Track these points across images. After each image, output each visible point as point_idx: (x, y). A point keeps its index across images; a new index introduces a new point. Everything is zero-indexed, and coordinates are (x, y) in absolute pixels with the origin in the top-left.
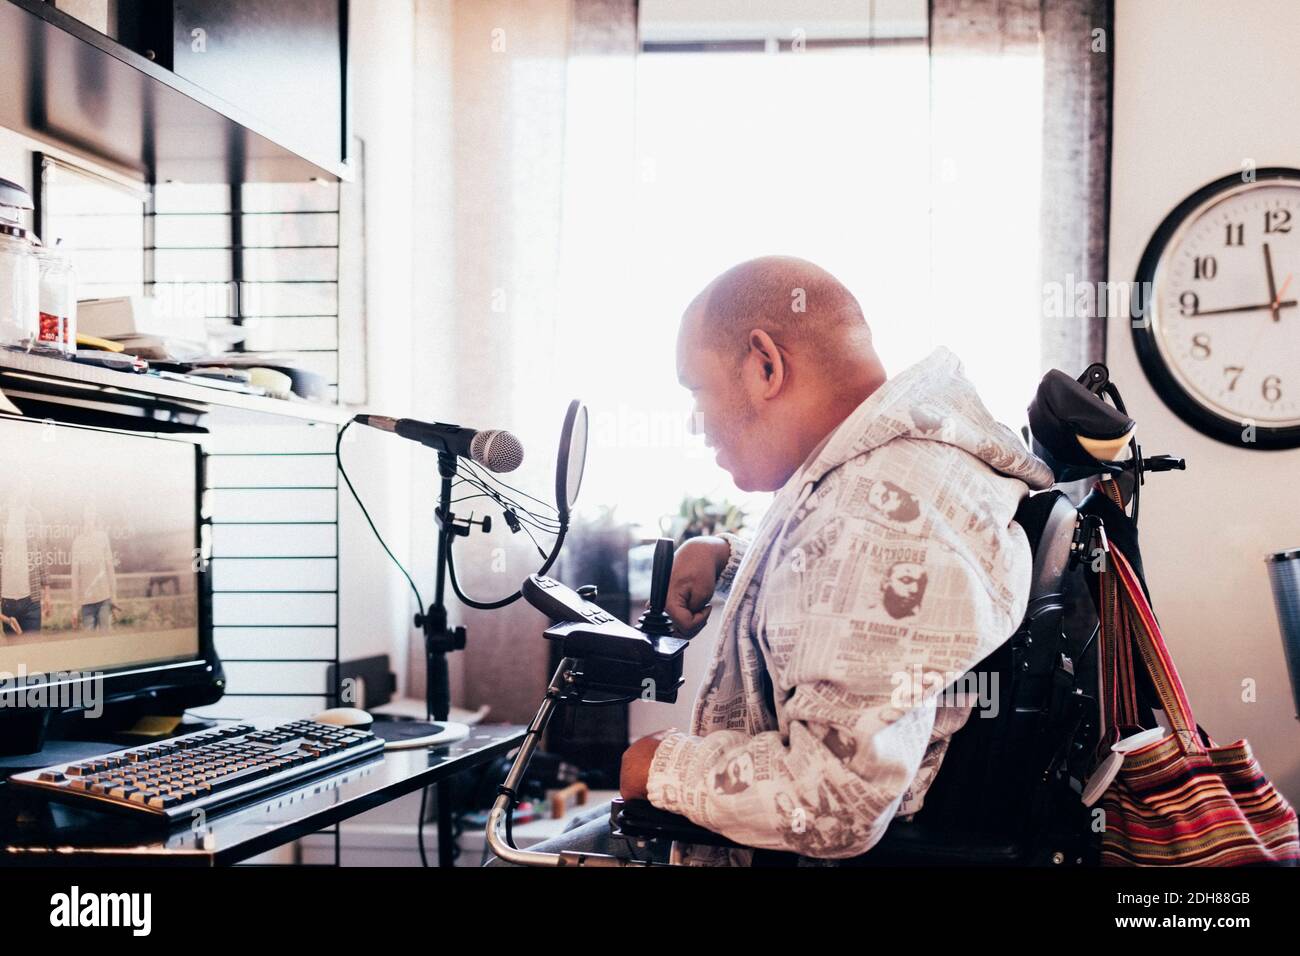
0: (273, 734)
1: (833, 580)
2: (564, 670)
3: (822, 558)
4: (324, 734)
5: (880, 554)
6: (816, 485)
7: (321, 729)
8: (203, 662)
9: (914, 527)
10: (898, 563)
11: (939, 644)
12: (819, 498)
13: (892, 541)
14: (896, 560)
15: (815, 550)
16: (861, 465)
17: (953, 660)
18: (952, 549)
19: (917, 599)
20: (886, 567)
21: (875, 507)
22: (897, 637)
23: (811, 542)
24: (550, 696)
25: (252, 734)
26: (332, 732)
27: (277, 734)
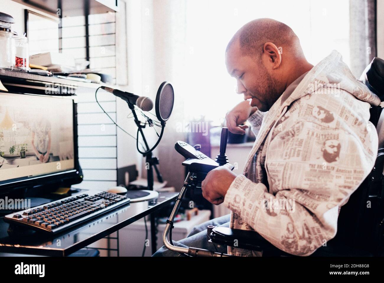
0: (93, 197)
1: (301, 148)
2: (189, 176)
3: (293, 138)
4: (110, 197)
5: (319, 137)
6: (289, 108)
7: (109, 195)
8: (75, 170)
9: (332, 125)
10: (328, 140)
11: (347, 174)
12: (290, 112)
13: (323, 131)
14: (326, 138)
15: (290, 134)
16: (308, 99)
17: (355, 181)
18: (350, 133)
19: (337, 154)
20: (323, 142)
21: (315, 117)
22: (330, 171)
23: (289, 131)
24: (185, 185)
25: (86, 198)
26: (113, 196)
27: (95, 197)
